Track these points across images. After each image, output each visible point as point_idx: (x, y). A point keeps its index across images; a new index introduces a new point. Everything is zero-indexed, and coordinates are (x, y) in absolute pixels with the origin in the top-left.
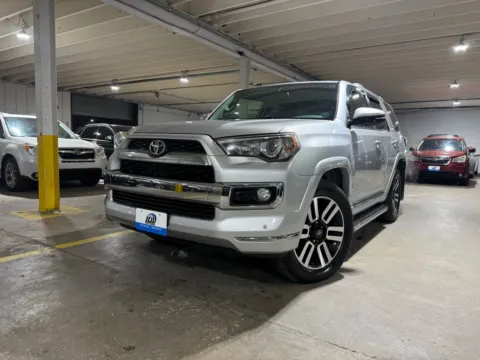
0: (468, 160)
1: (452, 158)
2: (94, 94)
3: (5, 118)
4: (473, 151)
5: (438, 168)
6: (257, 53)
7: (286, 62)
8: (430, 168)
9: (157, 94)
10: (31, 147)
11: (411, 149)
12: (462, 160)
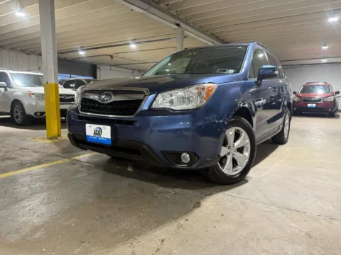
0: (335, 100)
1: (324, 98)
2: (66, 58)
3: (11, 74)
4: (338, 93)
5: (314, 105)
6: (189, 25)
7: (207, 31)
8: (309, 105)
9: (112, 57)
10: (33, 94)
11: (295, 93)
12: (331, 99)
